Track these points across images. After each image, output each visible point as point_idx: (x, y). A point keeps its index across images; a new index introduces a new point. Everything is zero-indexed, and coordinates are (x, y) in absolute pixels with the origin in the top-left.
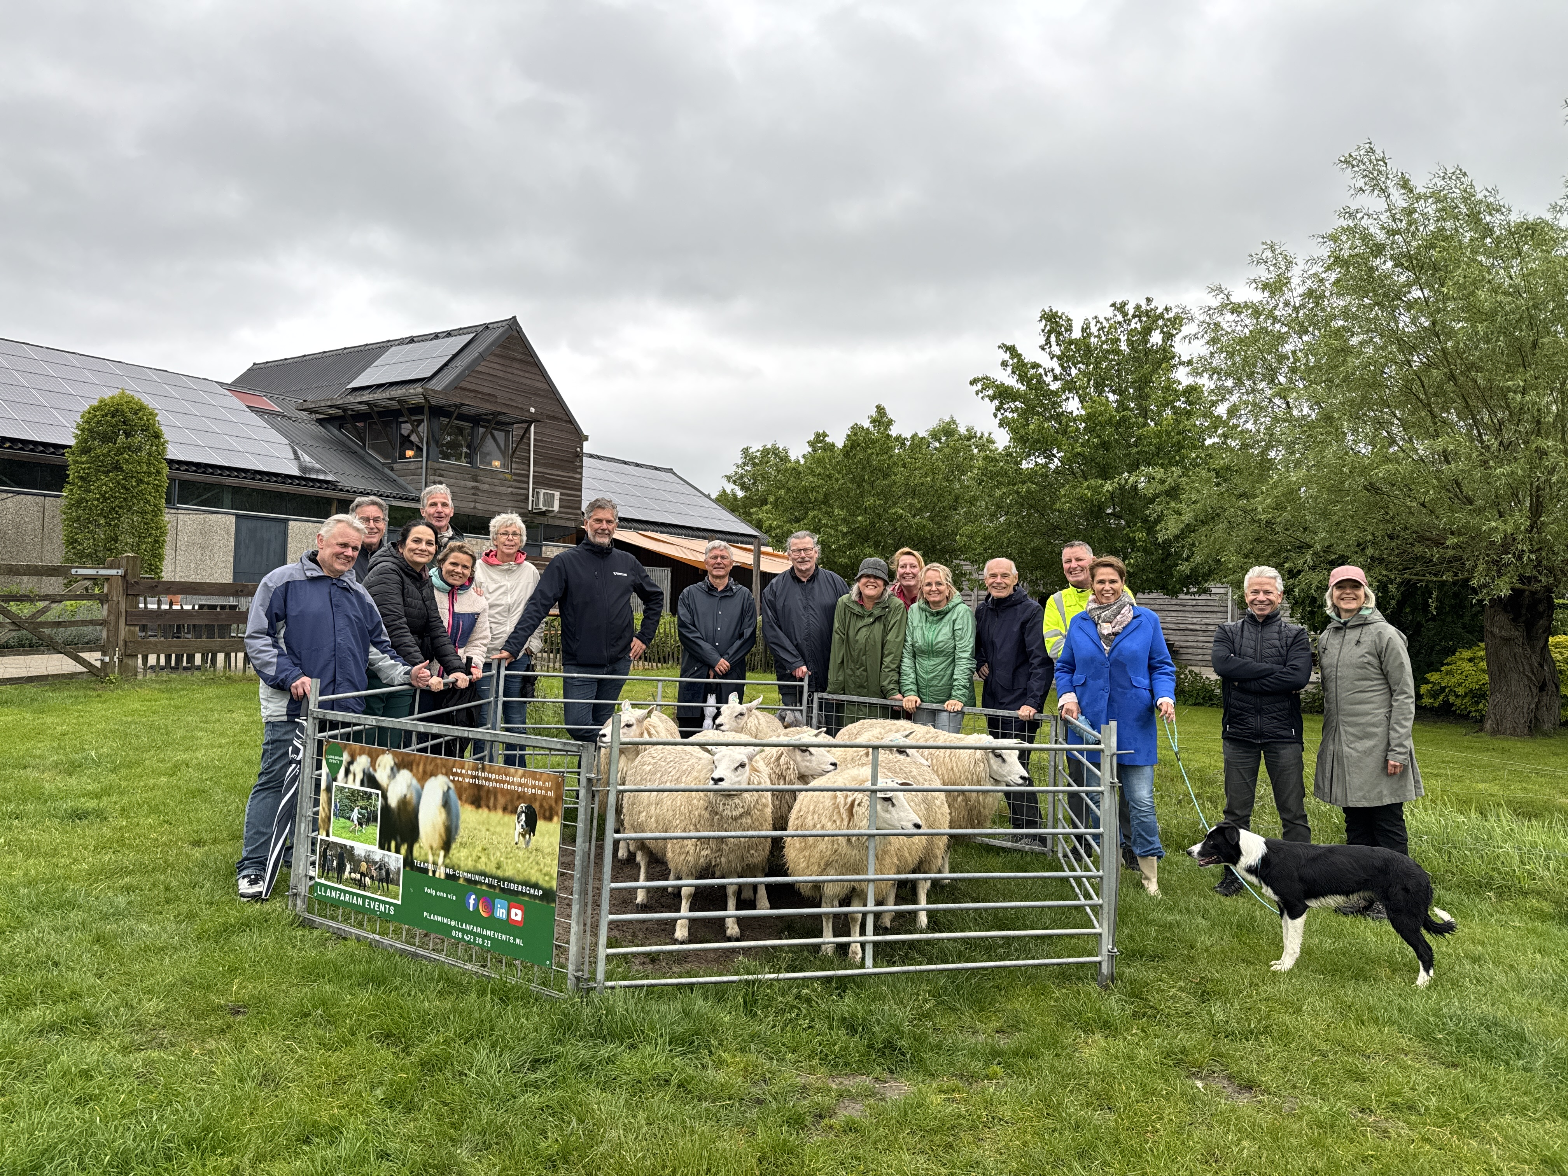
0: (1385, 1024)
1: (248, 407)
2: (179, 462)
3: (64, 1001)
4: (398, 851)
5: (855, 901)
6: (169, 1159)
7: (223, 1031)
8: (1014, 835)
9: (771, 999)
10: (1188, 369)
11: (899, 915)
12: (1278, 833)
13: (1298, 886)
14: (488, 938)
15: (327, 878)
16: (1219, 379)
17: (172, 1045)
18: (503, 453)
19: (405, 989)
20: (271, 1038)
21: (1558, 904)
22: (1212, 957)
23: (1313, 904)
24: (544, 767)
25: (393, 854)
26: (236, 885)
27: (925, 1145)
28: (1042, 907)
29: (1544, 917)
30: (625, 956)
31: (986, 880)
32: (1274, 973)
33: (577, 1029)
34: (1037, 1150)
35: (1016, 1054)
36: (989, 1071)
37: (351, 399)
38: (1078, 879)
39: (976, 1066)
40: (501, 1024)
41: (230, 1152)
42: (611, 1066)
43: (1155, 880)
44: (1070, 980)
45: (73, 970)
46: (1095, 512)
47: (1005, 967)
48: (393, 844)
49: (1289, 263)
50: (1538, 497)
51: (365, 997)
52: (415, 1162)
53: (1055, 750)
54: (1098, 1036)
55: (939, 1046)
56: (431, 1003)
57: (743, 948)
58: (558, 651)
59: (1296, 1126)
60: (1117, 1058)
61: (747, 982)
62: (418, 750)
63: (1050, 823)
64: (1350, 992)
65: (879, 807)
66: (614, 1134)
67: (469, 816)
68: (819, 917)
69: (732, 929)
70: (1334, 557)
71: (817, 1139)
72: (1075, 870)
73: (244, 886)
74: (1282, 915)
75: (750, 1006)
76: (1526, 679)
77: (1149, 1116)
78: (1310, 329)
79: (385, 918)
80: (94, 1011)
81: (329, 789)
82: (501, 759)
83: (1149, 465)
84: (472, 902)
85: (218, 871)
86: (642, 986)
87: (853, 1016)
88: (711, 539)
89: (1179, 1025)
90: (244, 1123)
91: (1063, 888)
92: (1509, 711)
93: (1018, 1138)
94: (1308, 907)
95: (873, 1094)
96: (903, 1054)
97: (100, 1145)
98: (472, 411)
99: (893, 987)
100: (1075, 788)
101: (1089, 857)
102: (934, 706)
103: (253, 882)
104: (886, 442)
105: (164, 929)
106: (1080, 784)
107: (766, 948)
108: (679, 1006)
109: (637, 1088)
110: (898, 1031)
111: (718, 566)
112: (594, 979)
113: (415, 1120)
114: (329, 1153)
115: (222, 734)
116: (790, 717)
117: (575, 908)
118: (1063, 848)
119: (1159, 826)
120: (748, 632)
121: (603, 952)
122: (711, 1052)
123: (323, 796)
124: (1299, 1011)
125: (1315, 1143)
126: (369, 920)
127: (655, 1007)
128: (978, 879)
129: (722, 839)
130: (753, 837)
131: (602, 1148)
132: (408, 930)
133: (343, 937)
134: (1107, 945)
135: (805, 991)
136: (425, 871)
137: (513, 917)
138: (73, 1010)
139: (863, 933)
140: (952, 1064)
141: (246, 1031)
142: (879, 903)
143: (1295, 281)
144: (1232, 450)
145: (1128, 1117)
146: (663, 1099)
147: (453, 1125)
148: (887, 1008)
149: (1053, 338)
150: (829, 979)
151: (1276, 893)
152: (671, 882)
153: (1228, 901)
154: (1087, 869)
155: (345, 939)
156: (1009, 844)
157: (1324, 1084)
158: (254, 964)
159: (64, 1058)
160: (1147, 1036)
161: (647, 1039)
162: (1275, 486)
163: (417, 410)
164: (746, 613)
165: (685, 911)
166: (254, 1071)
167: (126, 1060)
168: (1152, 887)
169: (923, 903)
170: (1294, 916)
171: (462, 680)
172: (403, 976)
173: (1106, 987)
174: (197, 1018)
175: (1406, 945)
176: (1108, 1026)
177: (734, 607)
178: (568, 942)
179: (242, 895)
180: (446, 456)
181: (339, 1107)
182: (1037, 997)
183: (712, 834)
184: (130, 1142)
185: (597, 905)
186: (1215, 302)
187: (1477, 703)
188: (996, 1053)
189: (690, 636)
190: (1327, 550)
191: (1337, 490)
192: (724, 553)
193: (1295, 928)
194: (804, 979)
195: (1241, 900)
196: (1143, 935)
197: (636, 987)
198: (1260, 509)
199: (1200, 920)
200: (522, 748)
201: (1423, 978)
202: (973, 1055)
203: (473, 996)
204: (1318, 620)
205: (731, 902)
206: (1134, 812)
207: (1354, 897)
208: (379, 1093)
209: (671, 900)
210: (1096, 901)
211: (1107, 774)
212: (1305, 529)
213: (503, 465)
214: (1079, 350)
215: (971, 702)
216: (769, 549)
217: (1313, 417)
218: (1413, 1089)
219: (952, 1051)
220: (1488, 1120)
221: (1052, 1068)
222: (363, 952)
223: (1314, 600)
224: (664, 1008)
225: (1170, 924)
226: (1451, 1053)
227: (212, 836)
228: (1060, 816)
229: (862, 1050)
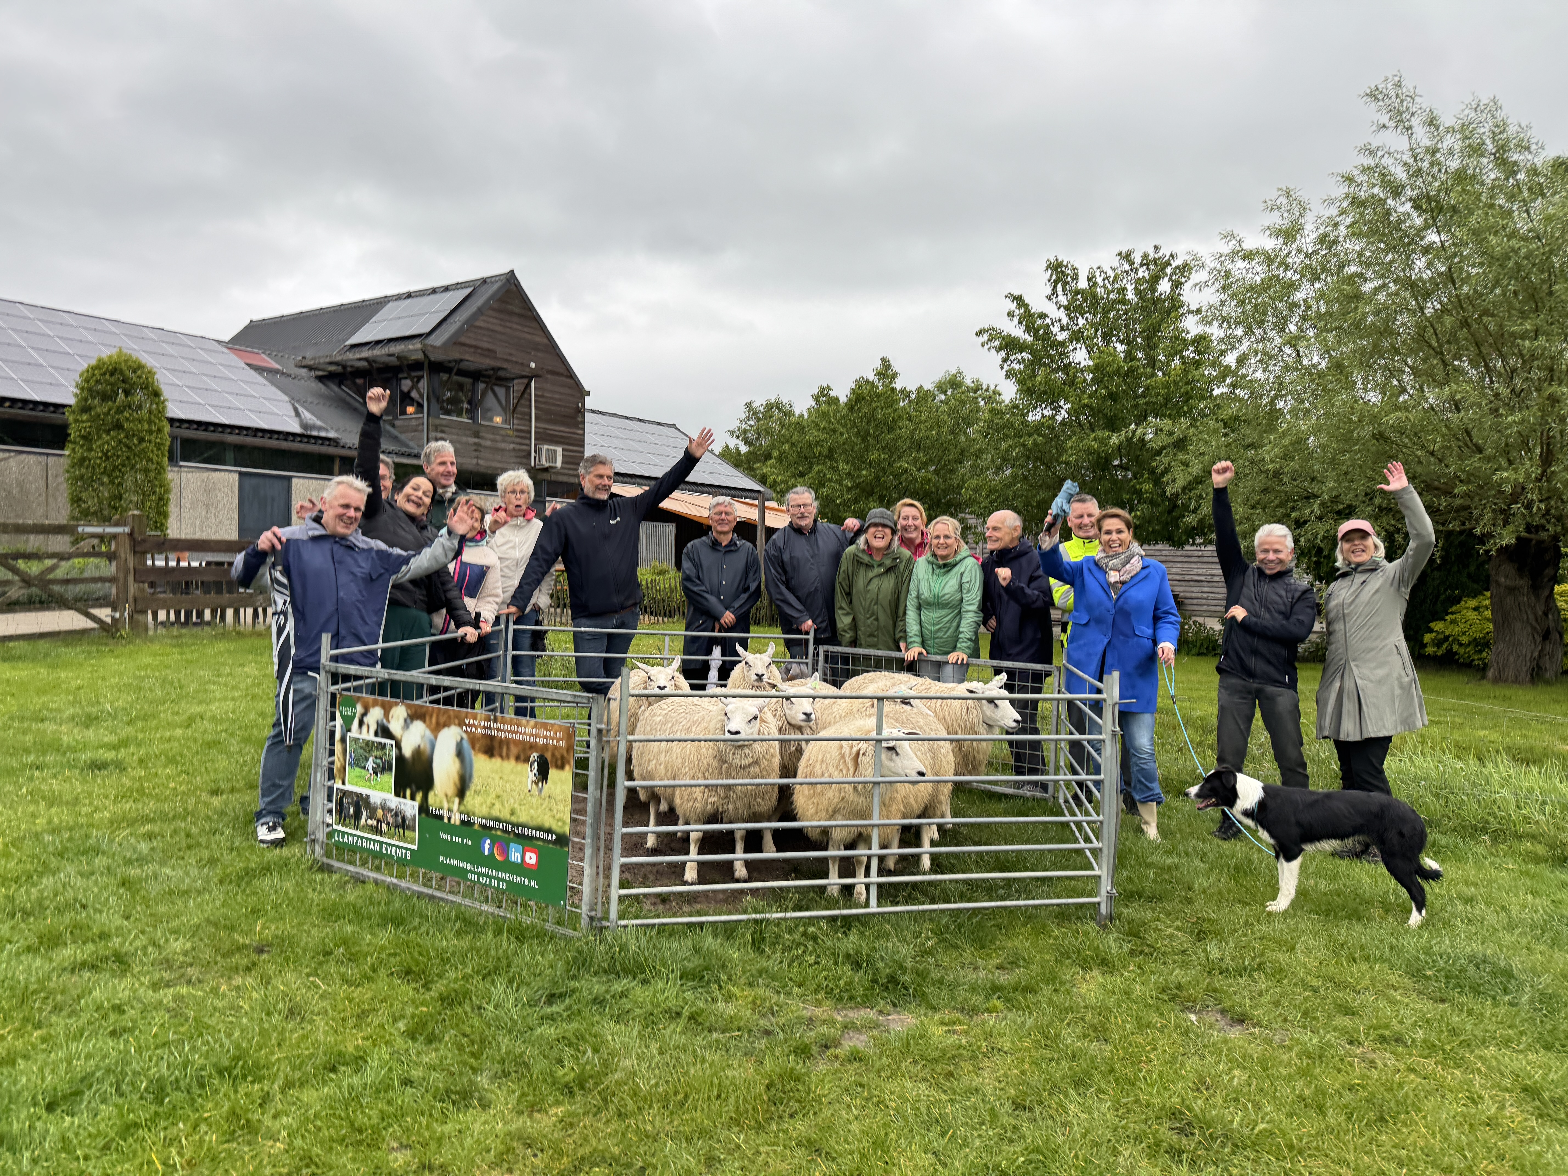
0: (1376, 960)
1: (249, 365)
2: (181, 421)
3: (93, 941)
4: (413, 798)
5: (861, 845)
6: (202, 1086)
7: (248, 969)
8: (1016, 782)
9: (778, 937)
10: (1197, 318)
11: (903, 858)
12: (1277, 779)
13: (1295, 831)
14: (504, 880)
15: (344, 825)
16: (1230, 327)
17: (200, 981)
18: (505, 409)
19: (423, 929)
20: (295, 975)
21: (1552, 847)
22: (1209, 898)
23: (1309, 848)
24: (554, 718)
25: (408, 801)
26: (255, 831)
27: (926, 1073)
28: (1043, 851)
29: (1537, 860)
30: (636, 897)
31: (988, 825)
32: (1270, 914)
33: (590, 966)
34: (1035, 1078)
35: (1015, 989)
36: (990, 1005)
37: (350, 355)
38: (1078, 824)
39: (977, 1000)
40: (517, 960)
41: (260, 1079)
42: (624, 1000)
43: (1154, 825)
44: (1069, 920)
45: (100, 912)
46: (1102, 463)
47: (1005, 908)
48: (408, 792)
49: (1303, 209)
50: (1548, 444)
51: (385, 937)
52: (437, 1088)
53: (1058, 700)
54: (1096, 972)
55: (941, 982)
56: (449, 942)
57: (751, 890)
58: (564, 606)
59: (1285, 1057)
60: (1114, 993)
61: (756, 921)
62: (431, 702)
63: (1052, 770)
64: (1343, 932)
65: (883, 756)
66: (628, 1062)
67: (481, 764)
68: (825, 860)
69: (740, 871)
70: (1341, 507)
71: (822, 1067)
72: (1074, 815)
73: (263, 833)
74: (1277, 857)
75: (757, 943)
76: (1529, 629)
77: (1143, 1047)
78: (1323, 277)
79: (402, 862)
80: (124, 950)
81: (343, 740)
82: (512, 711)
83: (1156, 417)
84: (487, 846)
85: (236, 818)
86: (654, 925)
87: (858, 952)
88: (715, 495)
89: (1175, 962)
90: (273, 1053)
91: (1063, 832)
92: (1511, 659)
93: (1016, 1067)
94: (1302, 850)
95: (877, 1026)
96: (906, 989)
97: (135, 1073)
98: (472, 367)
99: (897, 926)
100: (1077, 736)
101: (1090, 802)
102: (939, 658)
103: (272, 829)
104: (890, 396)
105: (187, 874)
106: (1082, 732)
107: (773, 889)
108: (690, 943)
109: (650, 1020)
110: (901, 967)
111: (721, 522)
112: (607, 918)
113: (437, 1050)
114: (356, 1080)
115: (234, 688)
116: (795, 669)
117: (588, 852)
118: (1063, 794)
119: (1159, 774)
120: (753, 586)
121: (616, 892)
122: (720, 987)
123: (338, 747)
124: (1292, 949)
125: (1304, 1073)
126: (386, 864)
127: (666, 944)
128: (980, 824)
129: (729, 787)
130: (760, 785)
131: (616, 1076)
132: (425, 874)
133: (360, 881)
134: (1106, 886)
135: (811, 929)
136: (441, 817)
137: (527, 860)
138: (102, 949)
139: (867, 874)
140: (953, 998)
141: (271, 969)
142: (883, 846)
143: (1309, 227)
144: (1241, 400)
145: (1123, 1048)
146: (674, 1031)
147: (473, 1055)
148: (890, 945)
149: (1059, 287)
150: (834, 919)
151: (1272, 836)
152: (680, 828)
153: (1226, 845)
154: (1087, 814)
155: (363, 882)
156: (1010, 791)
157: (1314, 1018)
158: (276, 906)
159: (96, 994)
160: (1144, 973)
161: (659, 974)
162: (1284, 434)
163: (417, 366)
164: (751, 567)
165: (693, 854)
166: (280, 1005)
167: (157, 996)
168: (1152, 832)
169: (926, 847)
170: (1289, 858)
171: (470, 634)
172: (421, 916)
173: (1105, 927)
174: (223, 956)
175: (1399, 887)
176: (1105, 964)
177: (738, 561)
178: (581, 884)
179: (262, 841)
180: (448, 412)
181: (363, 1039)
182: (1037, 935)
183: (720, 782)
184: (164, 1070)
185: (609, 849)
186: (1226, 249)
187: (1481, 652)
188: (996, 988)
189: (695, 589)
190: (1335, 499)
191: (1347, 439)
192: (728, 509)
193: (1290, 870)
194: (810, 918)
195: (1239, 844)
196: (1143, 877)
197: (648, 926)
198: (1267, 458)
199: (1197, 862)
200: (533, 700)
201: (1415, 918)
202: (974, 989)
203: (490, 935)
204: (1324, 570)
205: (739, 846)
206: (1134, 759)
207: (1349, 842)
208: (401, 1025)
209: (680, 844)
210: (1096, 844)
211: (1108, 722)
212: (1313, 479)
213: (505, 421)
214: (1085, 301)
215: (975, 653)
216: (773, 504)
217: (1323, 365)
218: (1401, 1022)
219: (953, 986)
220: (1472, 1052)
221: (1051, 1002)
222: (381, 895)
223: (1320, 550)
224: (675, 945)
225: (1169, 867)
226: (1440, 989)
227: (229, 785)
228: (1062, 763)
229: (866, 984)
